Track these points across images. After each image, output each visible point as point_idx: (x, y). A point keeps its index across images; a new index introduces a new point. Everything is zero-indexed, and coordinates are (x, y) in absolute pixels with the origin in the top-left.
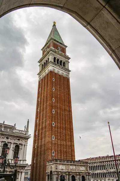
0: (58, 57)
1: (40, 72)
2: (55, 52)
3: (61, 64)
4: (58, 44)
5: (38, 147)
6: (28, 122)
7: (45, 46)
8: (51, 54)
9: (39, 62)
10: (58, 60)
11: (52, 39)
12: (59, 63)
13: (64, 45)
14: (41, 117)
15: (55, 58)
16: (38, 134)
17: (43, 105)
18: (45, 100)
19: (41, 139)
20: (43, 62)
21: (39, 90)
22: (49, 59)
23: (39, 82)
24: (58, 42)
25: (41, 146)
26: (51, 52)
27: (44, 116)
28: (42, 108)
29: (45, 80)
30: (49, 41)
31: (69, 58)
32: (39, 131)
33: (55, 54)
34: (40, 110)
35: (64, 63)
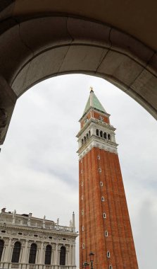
0: (101, 128)
1: (80, 149)
2: (97, 123)
3: (105, 138)
4: (99, 112)
5: (86, 248)
6: (74, 215)
7: (83, 116)
8: (92, 125)
9: (77, 136)
10: (101, 132)
11: (91, 108)
12: (103, 135)
13: (106, 113)
14: (87, 207)
15: (97, 131)
16: (86, 230)
17: (89, 191)
18: (90, 184)
19: (91, 237)
20: (82, 137)
21: (80, 172)
22: (90, 132)
23: (80, 162)
24: (99, 110)
25: (91, 245)
26: (92, 123)
27: (91, 206)
28: (87, 195)
29: (87, 159)
30: (88, 111)
31: (114, 129)
32: (86, 226)
33: (96, 125)
34: (84, 198)
35: (109, 136)
